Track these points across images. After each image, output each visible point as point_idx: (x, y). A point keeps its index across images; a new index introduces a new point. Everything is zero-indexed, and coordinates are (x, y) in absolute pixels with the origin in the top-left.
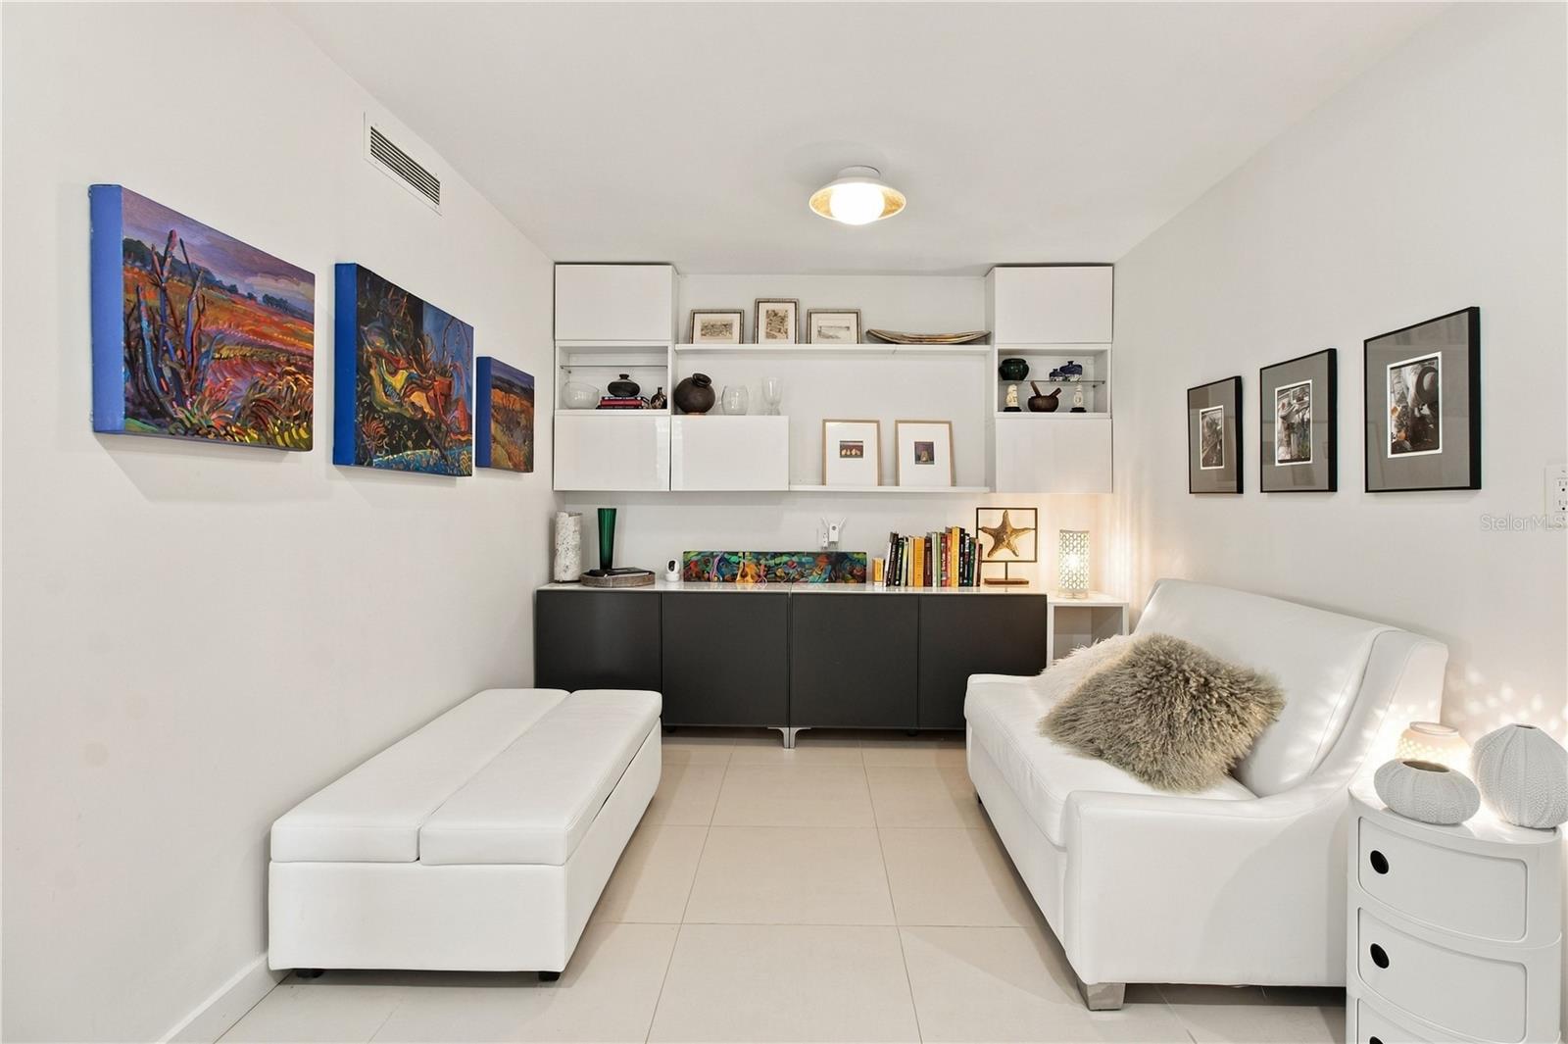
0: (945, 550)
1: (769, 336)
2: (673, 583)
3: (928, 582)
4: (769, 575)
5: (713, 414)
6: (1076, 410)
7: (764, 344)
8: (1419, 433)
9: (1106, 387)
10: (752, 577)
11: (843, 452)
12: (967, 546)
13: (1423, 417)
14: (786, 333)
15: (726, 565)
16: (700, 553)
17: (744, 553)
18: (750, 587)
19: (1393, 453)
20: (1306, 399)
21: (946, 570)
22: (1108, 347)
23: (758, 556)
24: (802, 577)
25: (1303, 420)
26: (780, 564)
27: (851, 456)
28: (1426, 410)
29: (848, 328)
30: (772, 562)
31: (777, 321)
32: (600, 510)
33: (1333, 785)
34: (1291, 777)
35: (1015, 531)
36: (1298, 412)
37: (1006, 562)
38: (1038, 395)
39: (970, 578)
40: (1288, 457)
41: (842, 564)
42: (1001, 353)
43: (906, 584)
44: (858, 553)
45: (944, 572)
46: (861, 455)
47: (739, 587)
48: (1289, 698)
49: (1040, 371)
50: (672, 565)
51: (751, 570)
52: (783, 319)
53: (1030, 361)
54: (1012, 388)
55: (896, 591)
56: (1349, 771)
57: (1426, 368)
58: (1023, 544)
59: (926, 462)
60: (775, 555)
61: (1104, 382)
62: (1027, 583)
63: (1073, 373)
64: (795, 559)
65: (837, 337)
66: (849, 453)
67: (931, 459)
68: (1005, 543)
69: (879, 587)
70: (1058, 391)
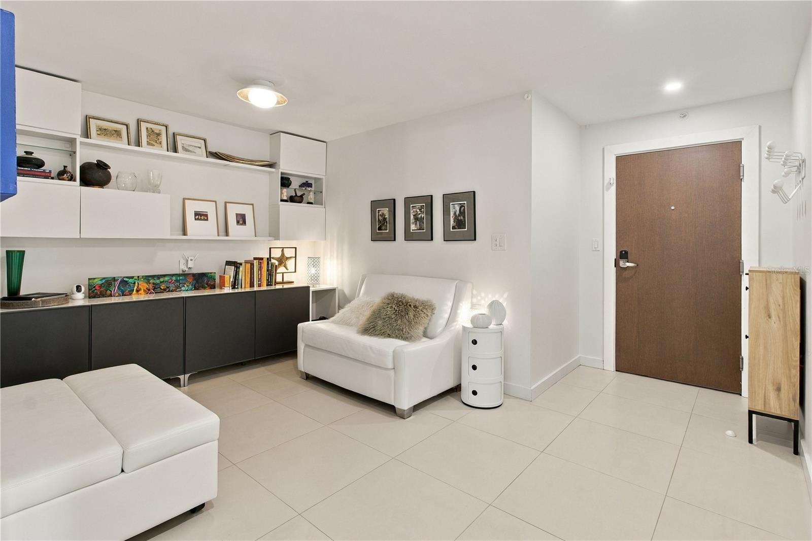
0: (260, 269)
1: (149, 144)
2: (80, 300)
3: (252, 285)
4: (156, 289)
5: (108, 188)
6: (309, 203)
7: (145, 148)
8: (460, 224)
9: (322, 195)
10: (144, 291)
11: (197, 217)
12: (270, 266)
13: (461, 220)
14: (161, 144)
15: (125, 285)
16: (104, 278)
17: (138, 277)
18: (143, 297)
19: (453, 229)
20: (423, 210)
21: (261, 279)
22: (324, 177)
23: (147, 278)
24: (177, 288)
25: (421, 217)
26: (163, 282)
27: (201, 220)
28: (462, 218)
29: (200, 148)
30: (158, 281)
31: (154, 136)
32: (8, 252)
33: (453, 328)
34: (439, 330)
35: (287, 258)
36: (419, 214)
37: (283, 273)
38: (296, 195)
39: (271, 281)
40: (416, 229)
41: (201, 280)
42: (282, 173)
43: (241, 288)
44: (211, 273)
45: (260, 280)
46: (207, 220)
47: (134, 298)
48: (437, 306)
49: (295, 183)
50: (79, 289)
51: (143, 285)
52: (159, 135)
53: (292, 179)
54: (285, 190)
55: (236, 291)
56: (455, 324)
57: (462, 206)
58: (290, 264)
59: (242, 224)
60: (159, 277)
61: (321, 192)
62: (293, 282)
63: (309, 187)
64: (174, 278)
65: (194, 152)
66: (200, 218)
67: (244, 223)
68: (283, 264)
69: (228, 290)
70: (304, 194)
